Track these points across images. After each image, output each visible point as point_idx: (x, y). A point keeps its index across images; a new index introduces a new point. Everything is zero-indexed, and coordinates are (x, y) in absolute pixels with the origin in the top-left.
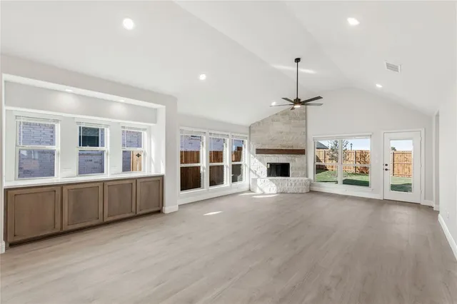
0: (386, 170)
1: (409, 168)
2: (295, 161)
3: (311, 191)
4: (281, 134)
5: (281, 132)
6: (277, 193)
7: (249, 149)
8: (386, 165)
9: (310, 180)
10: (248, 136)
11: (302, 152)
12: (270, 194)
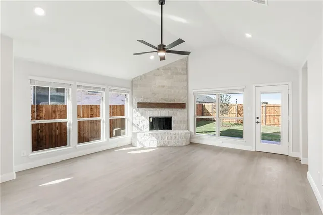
0: (258, 122)
1: (278, 119)
2: (176, 114)
3: (191, 144)
4: (163, 89)
5: (163, 87)
6: (158, 147)
7: (132, 103)
8: (258, 118)
9: (191, 133)
10: (130, 90)
11: (182, 106)
12: (150, 148)
